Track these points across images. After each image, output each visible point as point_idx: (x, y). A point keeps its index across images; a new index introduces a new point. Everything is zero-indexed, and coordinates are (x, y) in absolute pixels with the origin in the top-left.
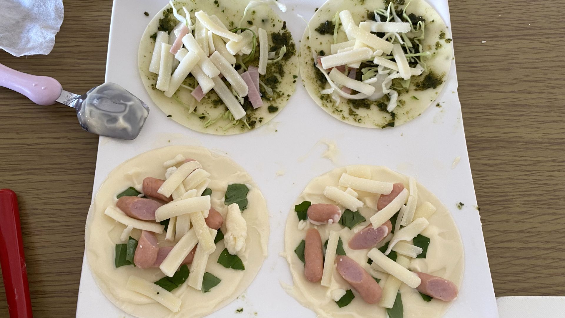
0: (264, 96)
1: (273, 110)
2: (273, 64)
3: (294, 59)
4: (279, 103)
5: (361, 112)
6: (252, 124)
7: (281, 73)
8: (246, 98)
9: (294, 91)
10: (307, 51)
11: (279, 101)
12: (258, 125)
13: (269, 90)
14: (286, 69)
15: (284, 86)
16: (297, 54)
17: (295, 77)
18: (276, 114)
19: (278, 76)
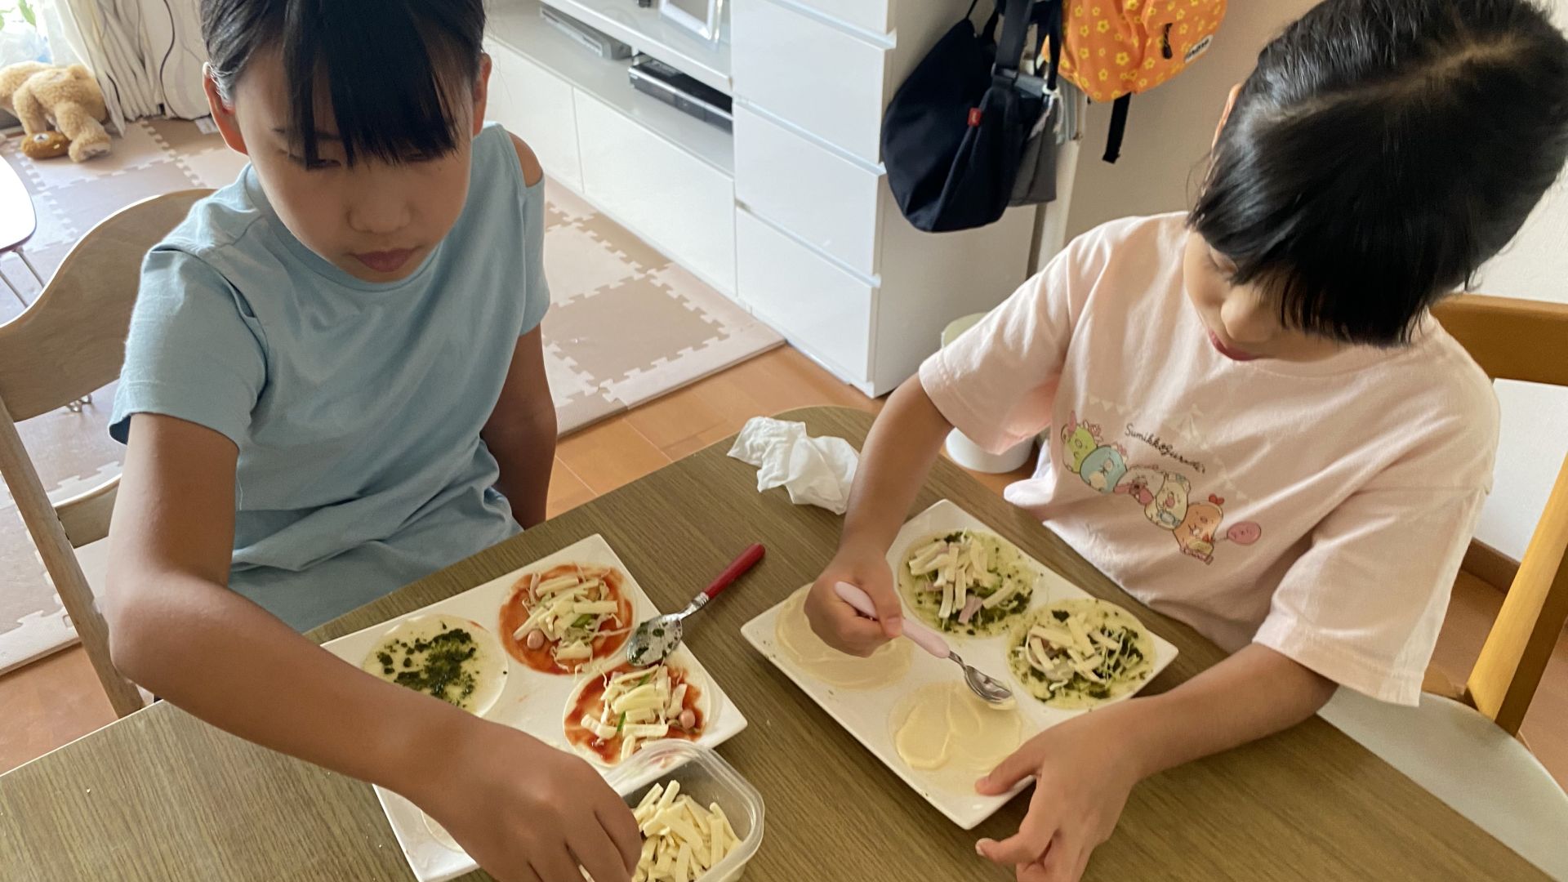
0: (973, 620)
1: (971, 632)
2: (1000, 610)
3: (1018, 617)
4: (979, 633)
5: (1032, 680)
6: (947, 629)
7: (1001, 618)
8: (959, 612)
9: (999, 634)
10: (1032, 619)
11: (980, 631)
12: (951, 633)
13: (980, 620)
14: (1006, 619)
15: (994, 627)
16: (1023, 614)
17: (1007, 626)
18: (971, 636)
19: (996, 618)
